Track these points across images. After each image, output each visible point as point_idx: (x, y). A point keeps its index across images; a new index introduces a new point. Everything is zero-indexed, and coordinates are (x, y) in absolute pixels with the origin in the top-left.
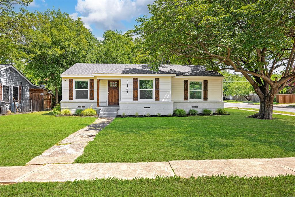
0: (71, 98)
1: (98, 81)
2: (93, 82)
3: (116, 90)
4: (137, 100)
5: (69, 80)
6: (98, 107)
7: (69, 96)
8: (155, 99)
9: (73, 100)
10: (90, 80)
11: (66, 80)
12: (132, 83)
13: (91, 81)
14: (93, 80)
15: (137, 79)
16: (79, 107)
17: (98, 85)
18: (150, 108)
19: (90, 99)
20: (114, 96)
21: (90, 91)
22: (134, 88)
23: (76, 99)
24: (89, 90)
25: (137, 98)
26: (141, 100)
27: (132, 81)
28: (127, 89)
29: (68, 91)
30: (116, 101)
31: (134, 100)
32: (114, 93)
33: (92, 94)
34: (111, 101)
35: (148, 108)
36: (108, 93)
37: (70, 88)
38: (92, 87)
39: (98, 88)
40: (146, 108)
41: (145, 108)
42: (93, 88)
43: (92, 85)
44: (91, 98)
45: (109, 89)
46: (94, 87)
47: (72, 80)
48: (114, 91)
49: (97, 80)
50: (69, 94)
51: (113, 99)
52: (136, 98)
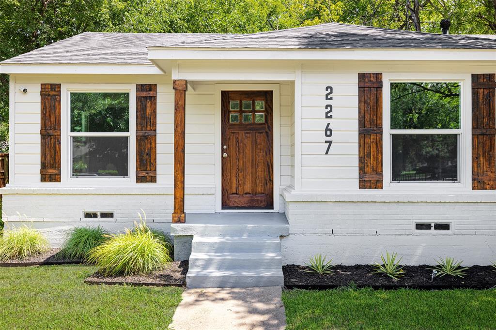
0: (51, 171)
1: (181, 90)
2: (153, 99)
3: (261, 139)
4: (378, 184)
5: (44, 87)
6: (180, 221)
7: (44, 166)
8: (473, 180)
9: (59, 180)
10: (141, 88)
11: (25, 91)
12: (355, 101)
13: (145, 94)
14: (152, 88)
15: (378, 76)
16: (88, 215)
17: (180, 109)
18: (446, 227)
19: (140, 179)
20: (248, 165)
21: (140, 140)
22: (362, 123)
23: (75, 179)
24: (132, 135)
25: (381, 175)
26: (396, 184)
27: (355, 90)
28: (327, 129)
29: (38, 138)
30: (259, 189)
31: (364, 184)
32: (248, 151)
33: (149, 155)
34: (234, 186)
35: (439, 227)
36: (223, 151)
37: (44, 126)
38: (147, 120)
39: (176, 127)
40: (427, 227)
41: (420, 226)
42: (154, 124)
43: (148, 111)
44: (144, 174)
45: (228, 132)
46: (158, 121)
47: (56, 88)
48: (248, 142)
49: (175, 82)
50: (44, 154)
51: (244, 178)
52: (375, 178)
